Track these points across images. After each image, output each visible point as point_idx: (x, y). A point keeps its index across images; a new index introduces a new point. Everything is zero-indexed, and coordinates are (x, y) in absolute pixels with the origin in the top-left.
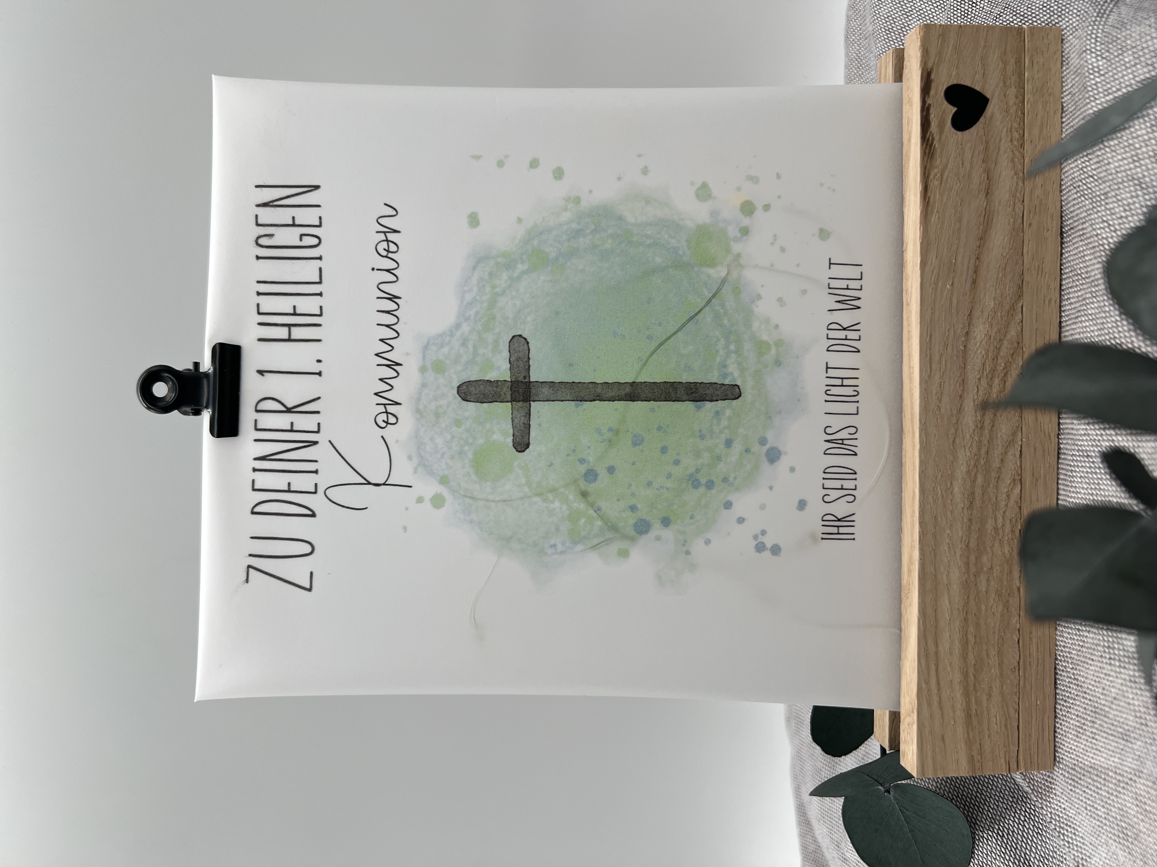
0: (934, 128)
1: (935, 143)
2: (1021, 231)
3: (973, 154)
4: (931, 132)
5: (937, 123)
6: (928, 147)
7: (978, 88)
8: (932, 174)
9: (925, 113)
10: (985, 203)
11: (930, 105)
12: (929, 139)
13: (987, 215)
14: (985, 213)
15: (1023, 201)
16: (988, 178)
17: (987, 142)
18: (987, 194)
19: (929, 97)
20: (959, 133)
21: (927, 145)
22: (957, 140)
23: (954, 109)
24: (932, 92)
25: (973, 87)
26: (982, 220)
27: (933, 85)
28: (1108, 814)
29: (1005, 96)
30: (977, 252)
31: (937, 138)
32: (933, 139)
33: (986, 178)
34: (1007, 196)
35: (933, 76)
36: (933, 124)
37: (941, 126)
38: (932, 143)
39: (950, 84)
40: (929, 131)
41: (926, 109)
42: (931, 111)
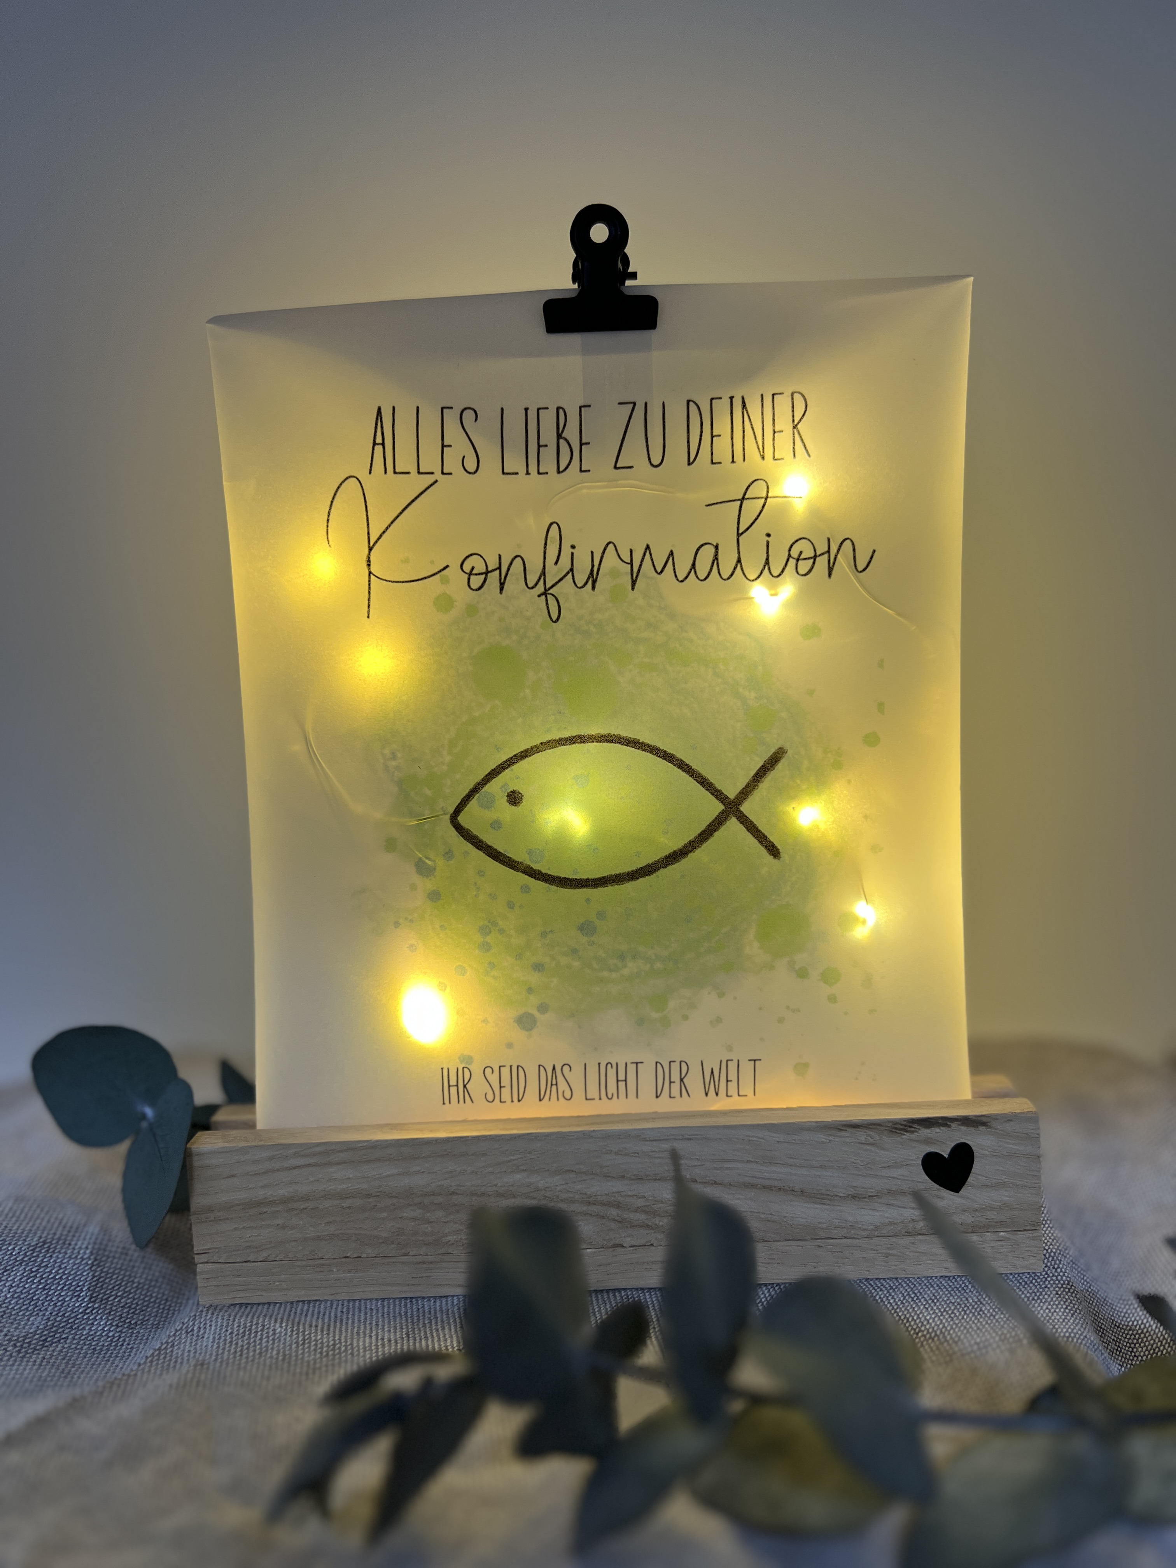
0: (924, 1132)
1: (908, 1134)
2: (813, 1236)
3: (897, 1179)
4: (919, 1129)
5: (929, 1136)
6: (902, 1127)
7: (971, 1179)
8: (872, 1133)
9: (940, 1121)
10: (842, 1195)
11: (949, 1126)
12: (912, 1127)
13: (829, 1197)
14: (832, 1196)
15: (846, 1238)
16: (870, 1196)
17: (910, 1193)
18: (854, 1197)
19: (959, 1125)
20: (920, 1162)
21: (905, 1126)
22: (912, 1160)
23: (946, 1156)
24: (963, 1128)
25: (971, 1174)
26: (824, 1192)
27: (972, 1129)
29: (964, 1211)
30: (787, 1188)
31: (913, 1136)
32: (912, 1132)
33: (870, 1194)
34: (851, 1219)
35: (982, 1128)
36: (928, 1131)
37: (927, 1141)
38: (907, 1131)
39: (973, 1148)
40: (921, 1128)
41: (945, 1122)
42: (942, 1128)
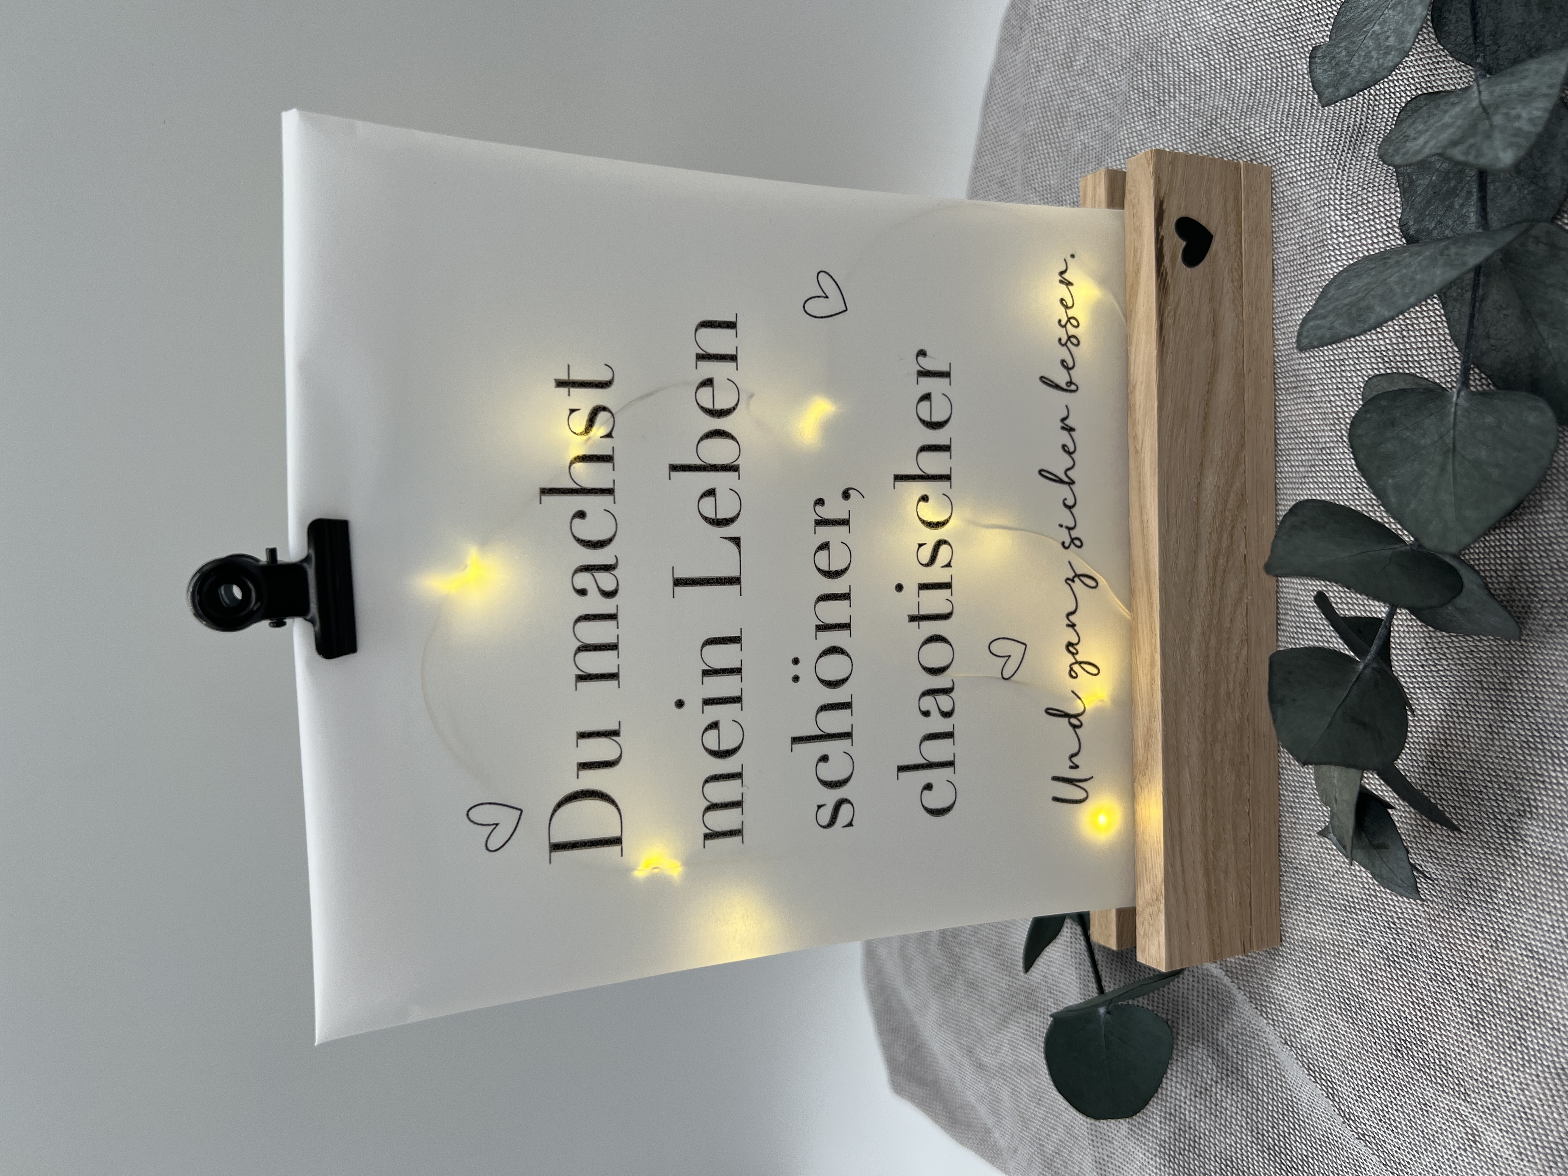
0: (1167, 261)
5: (1169, 257)
13: (1214, 358)
14: (1212, 356)
18: (1214, 336)
20: (1189, 269)
22: (1187, 277)
26: (1210, 363)
27: (1165, 216)
30: (1206, 397)
32: (1167, 273)
34: (1230, 339)
35: (1165, 206)
36: (1166, 257)
39: (1180, 216)
40: (1163, 264)
42: (1164, 244)
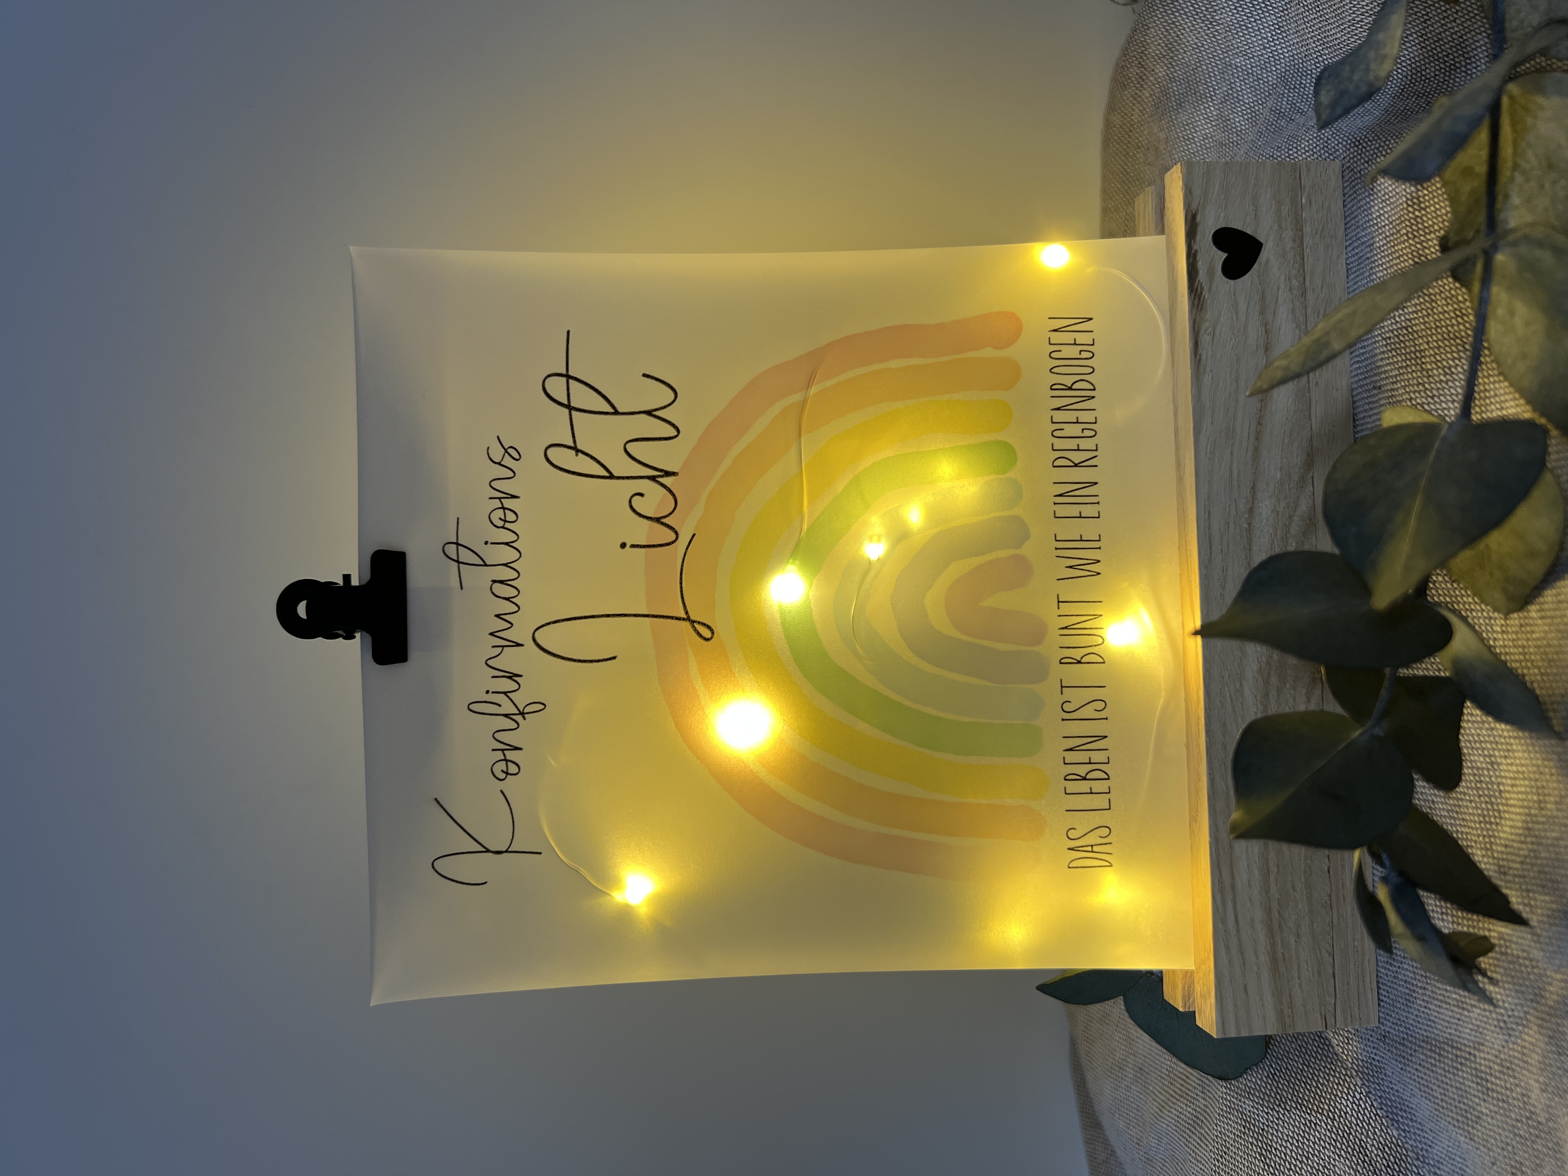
0: (1202, 276)
1: (1204, 293)
2: (1307, 391)
3: (1248, 304)
4: (1199, 281)
5: (1205, 271)
6: (1197, 297)
7: (1249, 231)
8: (1203, 328)
9: (1191, 260)
10: (1265, 360)
11: (1196, 251)
12: (1197, 288)
16: (1266, 332)
17: (1263, 292)
18: (1266, 348)
19: (1195, 241)
20: (1232, 282)
21: (1195, 295)
22: (1230, 290)
23: (1225, 255)
24: (1198, 237)
25: (1244, 230)
27: (1199, 229)
28: (1445, 1095)
29: (1281, 240)
30: (1258, 413)
31: (1206, 289)
32: (1202, 289)
33: (1264, 333)
35: (1198, 220)
36: (1201, 272)
37: (1211, 274)
38: (1201, 294)
39: (1218, 228)
40: (1198, 280)
41: (1192, 255)
42: (1198, 258)
